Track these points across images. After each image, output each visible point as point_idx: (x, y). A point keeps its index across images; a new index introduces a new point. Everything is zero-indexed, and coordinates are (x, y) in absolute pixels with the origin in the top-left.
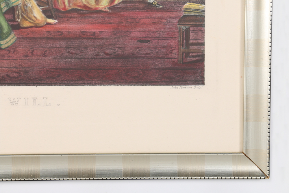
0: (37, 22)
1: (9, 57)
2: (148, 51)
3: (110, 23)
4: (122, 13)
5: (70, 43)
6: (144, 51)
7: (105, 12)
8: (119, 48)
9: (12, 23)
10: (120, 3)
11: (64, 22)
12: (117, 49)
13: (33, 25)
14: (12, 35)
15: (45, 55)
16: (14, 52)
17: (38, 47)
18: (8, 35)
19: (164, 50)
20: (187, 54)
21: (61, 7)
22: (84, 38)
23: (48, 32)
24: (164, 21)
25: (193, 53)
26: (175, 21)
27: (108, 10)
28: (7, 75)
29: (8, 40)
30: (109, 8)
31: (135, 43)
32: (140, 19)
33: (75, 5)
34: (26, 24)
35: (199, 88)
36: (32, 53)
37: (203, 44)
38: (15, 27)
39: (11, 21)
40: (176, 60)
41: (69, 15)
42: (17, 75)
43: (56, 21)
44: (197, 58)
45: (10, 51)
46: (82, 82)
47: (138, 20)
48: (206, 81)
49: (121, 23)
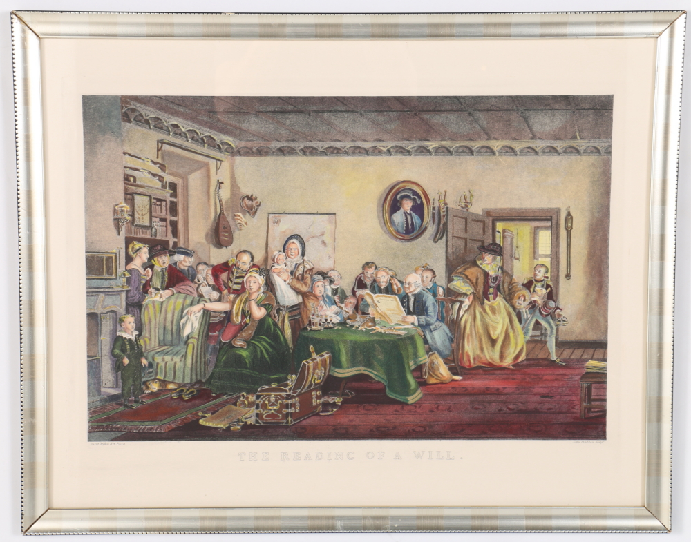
0: (443, 379)
1: (416, 412)
2: (551, 407)
3: (513, 379)
4: (526, 370)
5: (474, 398)
6: (547, 406)
7: (509, 369)
8: (522, 403)
9: (419, 380)
10: (523, 361)
11: (469, 379)
12: (520, 404)
13: (439, 381)
14: (419, 391)
15: (449, 410)
16: (420, 407)
17: (443, 402)
18: (415, 391)
19: (566, 406)
20: (589, 410)
21: (466, 364)
22: (488, 394)
23: (453, 388)
24: (566, 377)
25: (594, 408)
26: (577, 378)
27: (512, 367)
28: (413, 430)
29: (415, 396)
30: (513, 365)
31: (538, 398)
32: (543, 375)
33: (480, 362)
34: (432, 381)
35: (601, 443)
36: (437, 408)
37: (605, 400)
38: (422, 383)
39: (418, 378)
40: (578, 416)
41: (474, 372)
42: (422, 429)
43: (462, 378)
44: (599, 414)
45: (416, 406)
46: (484, 436)
47: (541, 376)
48: (607, 436)
49: (525, 379)
